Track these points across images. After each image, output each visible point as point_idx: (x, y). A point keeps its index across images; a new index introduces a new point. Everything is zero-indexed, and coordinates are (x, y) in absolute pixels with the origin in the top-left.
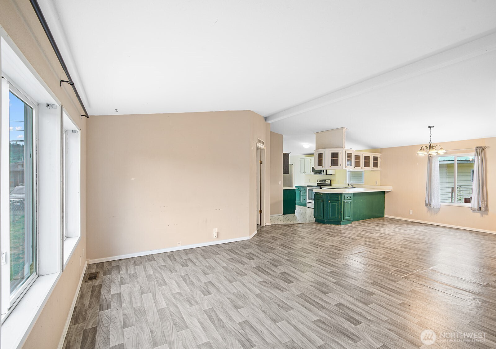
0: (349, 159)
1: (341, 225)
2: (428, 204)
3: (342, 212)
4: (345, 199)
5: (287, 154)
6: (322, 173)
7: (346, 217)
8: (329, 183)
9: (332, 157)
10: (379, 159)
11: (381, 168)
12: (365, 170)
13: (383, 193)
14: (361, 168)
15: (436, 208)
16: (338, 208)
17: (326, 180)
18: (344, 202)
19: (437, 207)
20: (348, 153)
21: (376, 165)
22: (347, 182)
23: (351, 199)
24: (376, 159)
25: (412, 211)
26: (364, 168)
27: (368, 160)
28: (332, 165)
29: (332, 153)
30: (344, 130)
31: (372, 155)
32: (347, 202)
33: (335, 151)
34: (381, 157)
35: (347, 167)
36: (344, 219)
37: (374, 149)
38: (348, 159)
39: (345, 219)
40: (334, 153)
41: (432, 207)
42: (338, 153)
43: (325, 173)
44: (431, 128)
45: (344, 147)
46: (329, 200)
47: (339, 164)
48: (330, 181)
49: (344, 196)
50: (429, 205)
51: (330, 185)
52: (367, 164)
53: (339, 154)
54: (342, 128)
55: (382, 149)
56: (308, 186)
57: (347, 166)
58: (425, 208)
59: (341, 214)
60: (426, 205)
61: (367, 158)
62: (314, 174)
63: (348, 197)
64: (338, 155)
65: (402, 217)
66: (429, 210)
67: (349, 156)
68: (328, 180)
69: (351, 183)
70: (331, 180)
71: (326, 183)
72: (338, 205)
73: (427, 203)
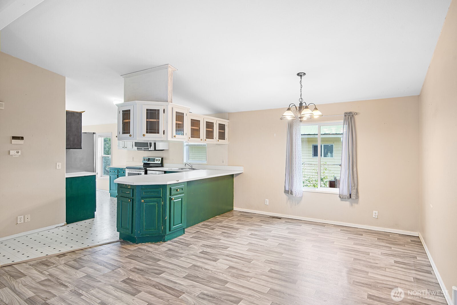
0: (180, 123)
1: (164, 241)
2: (288, 191)
3: (167, 218)
4: (172, 194)
5: (77, 113)
6: (149, 147)
7: (174, 225)
8: (160, 162)
9: (147, 118)
10: (226, 128)
11: (229, 141)
12: (208, 143)
13: (232, 176)
14: (201, 140)
15: (298, 196)
16: (159, 211)
17: (156, 158)
18: (170, 199)
19: (300, 195)
20: (177, 112)
21: (222, 136)
22: (185, 161)
23: (183, 193)
24: (222, 127)
25: (268, 200)
26: (205, 140)
27: (212, 129)
28: (147, 132)
29: (147, 110)
30: (170, 69)
31: (216, 122)
32: (176, 199)
33: (153, 106)
34: (228, 125)
35: (175, 136)
36: (170, 231)
37: (220, 113)
38: (178, 122)
39: (172, 229)
40: (151, 110)
41: (294, 195)
42: (159, 110)
43: (152, 148)
44: (301, 76)
45: (169, 100)
46: (143, 198)
47: (161, 131)
48: (160, 159)
49: (170, 188)
50: (290, 193)
51: (162, 165)
52: (210, 135)
53: (161, 112)
54: (165, 67)
55: (229, 113)
56: (127, 168)
57: (174, 134)
58: (285, 196)
59: (164, 221)
60: (286, 192)
61: (210, 125)
62: (138, 149)
63: (177, 190)
64: (159, 113)
65: (256, 209)
66: (289, 199)
67: (180, 117)
68: (158, 158)
69: (189, 162)
70: (162, 159)
71: (156, 162)
72: (159, 207)
73: (287, 189)
